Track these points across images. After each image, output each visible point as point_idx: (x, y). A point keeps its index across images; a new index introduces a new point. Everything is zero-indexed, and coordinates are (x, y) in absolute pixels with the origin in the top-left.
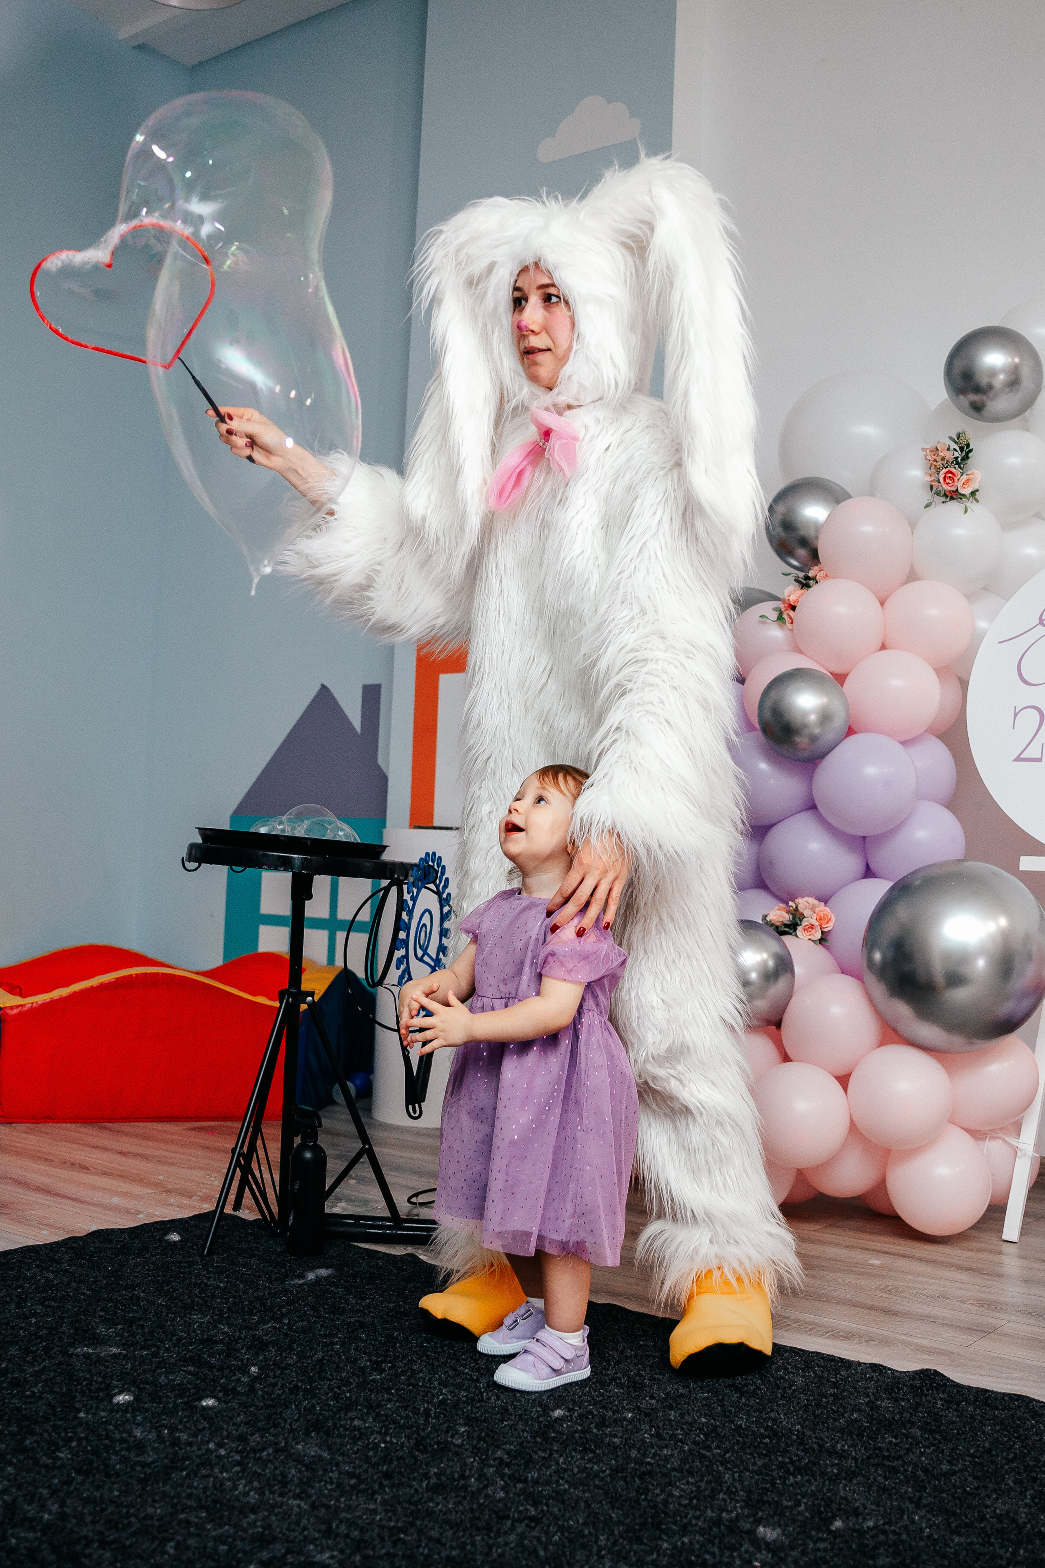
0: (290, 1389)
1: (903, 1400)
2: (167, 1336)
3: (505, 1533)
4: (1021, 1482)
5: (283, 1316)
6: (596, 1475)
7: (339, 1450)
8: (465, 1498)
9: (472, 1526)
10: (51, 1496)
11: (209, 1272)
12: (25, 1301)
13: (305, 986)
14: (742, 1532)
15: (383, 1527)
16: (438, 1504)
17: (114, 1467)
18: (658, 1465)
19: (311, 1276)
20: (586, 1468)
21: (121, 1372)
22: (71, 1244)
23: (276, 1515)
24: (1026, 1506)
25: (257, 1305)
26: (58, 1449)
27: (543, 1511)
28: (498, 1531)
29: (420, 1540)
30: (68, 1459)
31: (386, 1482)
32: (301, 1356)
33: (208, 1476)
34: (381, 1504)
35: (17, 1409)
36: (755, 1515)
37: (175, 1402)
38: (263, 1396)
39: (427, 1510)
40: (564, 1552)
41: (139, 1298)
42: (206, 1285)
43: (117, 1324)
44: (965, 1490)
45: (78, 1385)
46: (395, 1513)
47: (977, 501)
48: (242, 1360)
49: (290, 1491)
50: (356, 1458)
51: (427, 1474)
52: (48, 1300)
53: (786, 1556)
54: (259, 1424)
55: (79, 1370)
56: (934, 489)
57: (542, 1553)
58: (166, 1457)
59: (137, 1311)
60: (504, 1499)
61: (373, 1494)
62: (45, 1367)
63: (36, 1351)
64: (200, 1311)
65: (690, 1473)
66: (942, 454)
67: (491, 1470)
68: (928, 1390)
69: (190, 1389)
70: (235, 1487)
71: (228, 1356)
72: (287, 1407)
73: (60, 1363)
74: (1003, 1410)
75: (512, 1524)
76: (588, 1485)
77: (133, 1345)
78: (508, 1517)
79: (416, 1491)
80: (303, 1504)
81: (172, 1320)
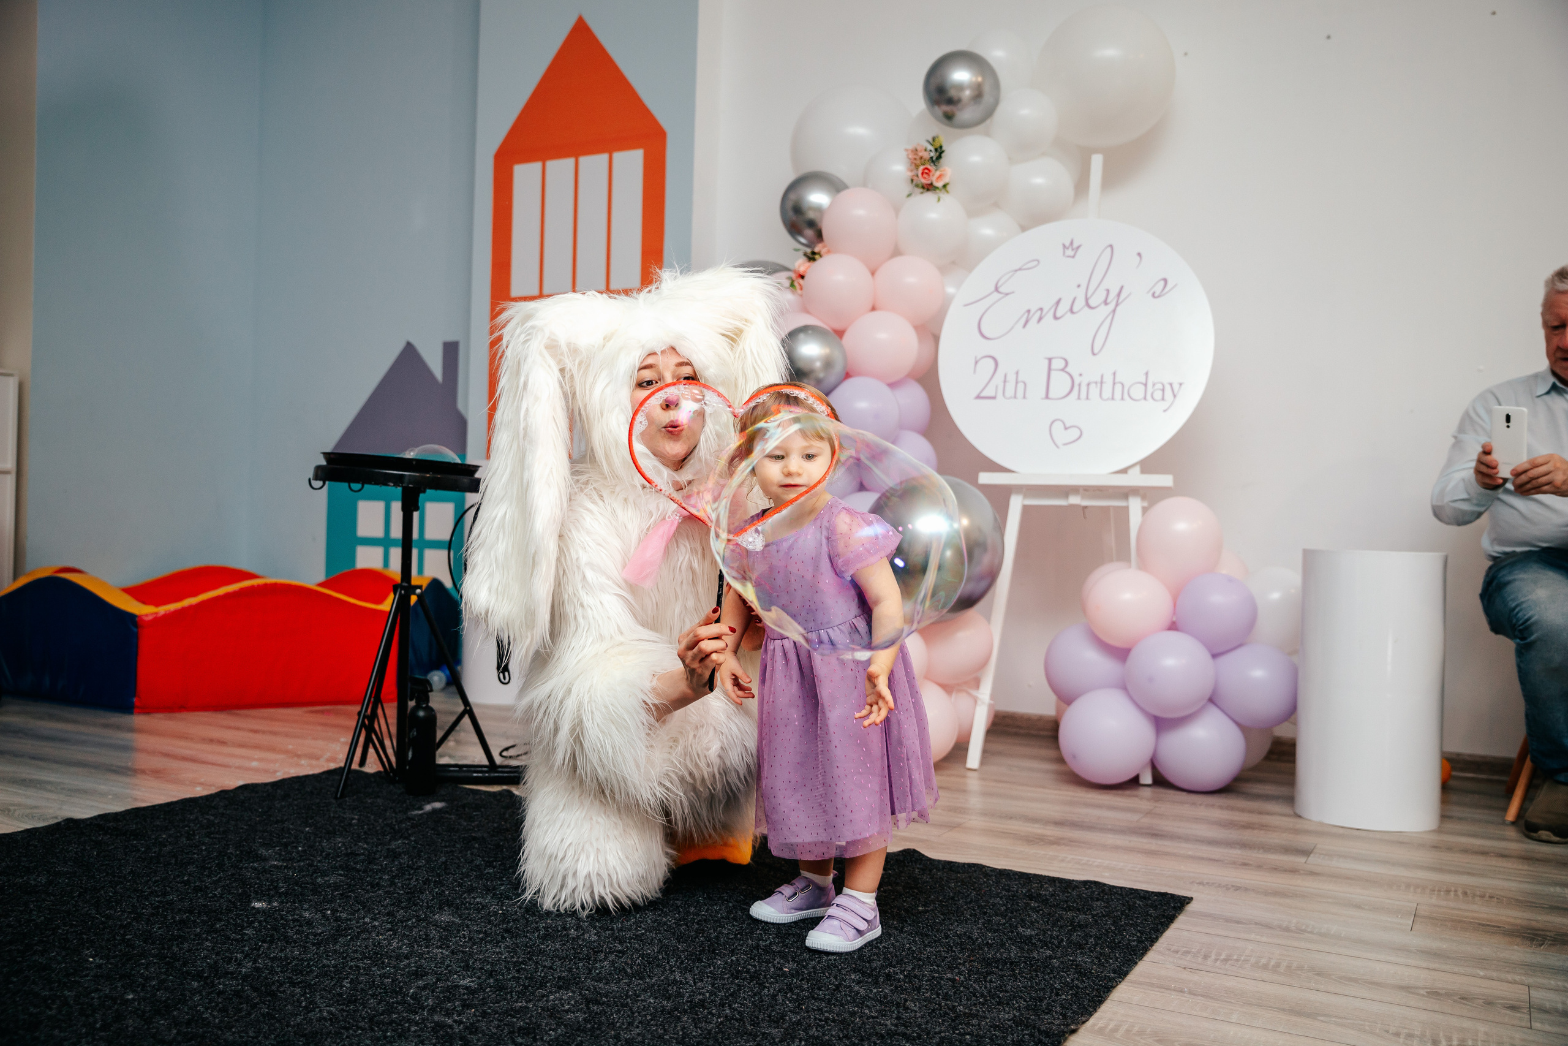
0: (423, 881)
1: (890, 870)
2: (317, 853)
3: (600, 961)
4: (975, 915)
5: (410, 835)
6: (665, 924)
7: (468, 917)
8: (568, 941)
9: (575, 958)
10: (245, 958)
11: (344, 809)
12: (194, 835)
13: (414, 582)
14: (774, 952)
15: (508, 962)
16: (548, 946)
17: (292, 937)
18: (711, 916)
19: (428, 808)
20: (657, 920)
21: (285, 877)
22: (223, 794)
23: (425, 959)
24: (978, 928)
25: (388, 829)
26: (243, 928)
27: (627, 947)
28: (595, 960)
29: (537, 968)
30: (253, 935)
31: (506, 935)
32: (429, 860)
33: (368, 938)
34: (505, 948)
35: (204, 905)
36: (783, 942)
37: (332, 894)
38: (402, 887)
39: (541, 950)
40: (645, 970)
41: (289, 829)
42: (344, 818)
43: (275, 847)
44: (935, 921)
45: (250, 887)
46: (515, 952)
47: (947, 192)
48: (382, 866)
49: (433, 944)
50: (482, 922)
51: (538, 927)
52: (213, 833)
53: (807, 964)
54: (402, 905)
55: (250, 878)
56: (915, 182)
57: (629, 970)
58: (332, 929)
59: (289, 838)
60: (597, 940)
61: (498, 942)
62: (220, 878)
63: (210, 868)
64: (341, 835)
65: (735, 919)
66: (920, 154)
67: (586, 924)
68: (908, 863)
69: (343, 886)
70: (390, 944)
71: (370, 863)
72: (423, 893)
73: (233, 875)
74: (964, 873)
75: (605, 955)
76: (659, 930)
77: (290, 860)
78: (602, 951)
79: (530, 939)
80: (444, 951)
81: (320, 842)
